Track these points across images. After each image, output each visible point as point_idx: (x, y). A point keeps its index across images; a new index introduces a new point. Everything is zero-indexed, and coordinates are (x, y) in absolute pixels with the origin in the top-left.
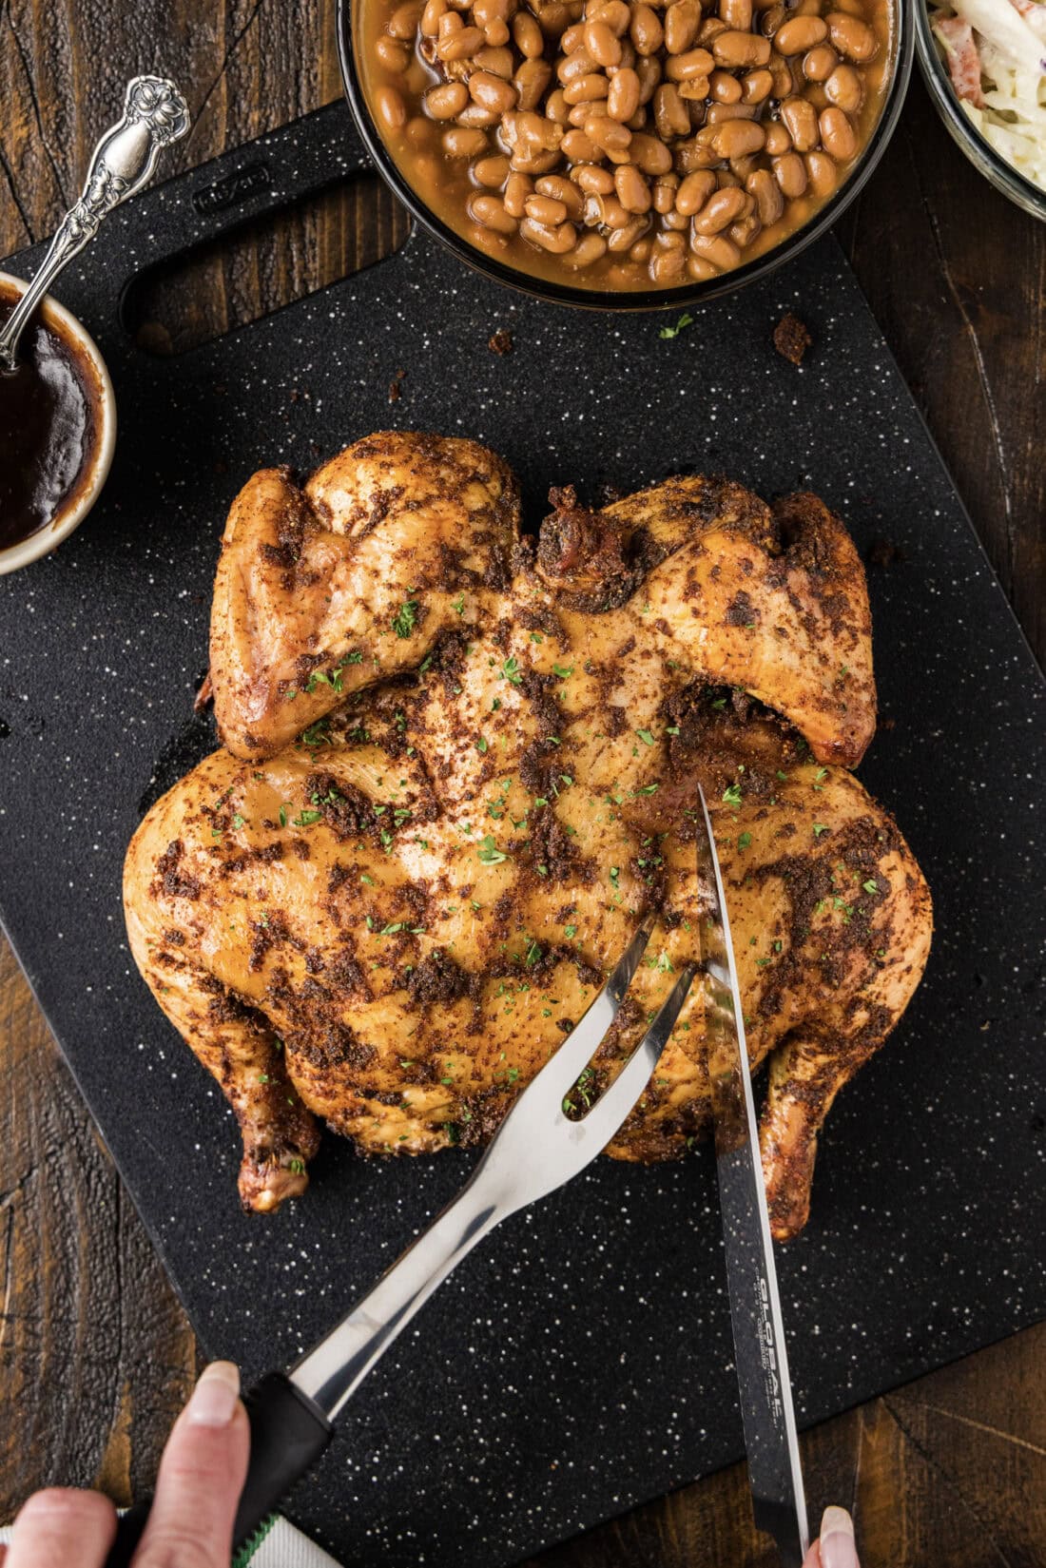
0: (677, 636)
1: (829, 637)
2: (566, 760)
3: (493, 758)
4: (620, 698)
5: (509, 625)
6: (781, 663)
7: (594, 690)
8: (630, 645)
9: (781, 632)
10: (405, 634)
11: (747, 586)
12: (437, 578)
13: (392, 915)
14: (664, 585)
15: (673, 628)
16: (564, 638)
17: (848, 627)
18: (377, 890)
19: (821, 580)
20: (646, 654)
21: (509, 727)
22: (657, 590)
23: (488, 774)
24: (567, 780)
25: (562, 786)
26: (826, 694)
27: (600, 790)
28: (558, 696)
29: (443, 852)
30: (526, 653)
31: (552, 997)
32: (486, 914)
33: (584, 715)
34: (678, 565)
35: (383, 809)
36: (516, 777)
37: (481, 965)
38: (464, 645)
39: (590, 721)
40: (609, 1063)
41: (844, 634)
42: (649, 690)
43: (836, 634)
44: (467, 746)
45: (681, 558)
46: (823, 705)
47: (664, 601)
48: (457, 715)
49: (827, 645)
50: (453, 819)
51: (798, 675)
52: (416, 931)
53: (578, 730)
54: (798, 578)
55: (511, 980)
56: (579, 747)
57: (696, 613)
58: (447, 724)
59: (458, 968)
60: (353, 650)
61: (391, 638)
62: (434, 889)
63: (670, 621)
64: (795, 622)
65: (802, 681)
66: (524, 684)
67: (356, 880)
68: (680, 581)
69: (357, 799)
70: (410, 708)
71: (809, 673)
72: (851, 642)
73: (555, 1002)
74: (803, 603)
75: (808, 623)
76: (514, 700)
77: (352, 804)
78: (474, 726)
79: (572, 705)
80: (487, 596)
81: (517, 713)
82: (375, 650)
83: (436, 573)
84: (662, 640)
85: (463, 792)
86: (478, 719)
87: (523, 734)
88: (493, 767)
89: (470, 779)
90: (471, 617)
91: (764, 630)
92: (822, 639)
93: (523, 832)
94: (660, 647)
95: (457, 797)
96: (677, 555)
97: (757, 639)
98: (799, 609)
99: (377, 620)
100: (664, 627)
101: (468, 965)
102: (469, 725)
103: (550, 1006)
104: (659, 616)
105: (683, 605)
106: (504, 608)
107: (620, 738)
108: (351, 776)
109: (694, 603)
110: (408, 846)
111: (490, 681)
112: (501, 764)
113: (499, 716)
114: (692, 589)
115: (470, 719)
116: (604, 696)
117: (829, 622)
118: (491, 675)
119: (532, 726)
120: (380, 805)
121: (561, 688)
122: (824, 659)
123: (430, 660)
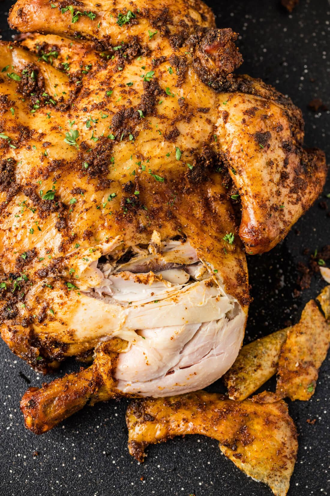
0: (227, 125)
1: (288, 190)
2: (137, 128)
3: (109, 102)
4: (183, 127)
5: (164, 60)
6: (260, 173)
7: (175, 112)
8: (206, 110)
9: (270, 163)
10: (120, 23)
11: (273, 134)
12: (153, 17)
13: (9, 131)
14: (241, 100)
15: (229, 120)
16: (183, 79)
17: (298, 195)
18: (13, 117)
19: (302, 170)
20: (209, 121)
21: (127, 96)
22: (237, 100)
23: (101, 106)
24: (131, 137)
25: (126, 137)
26: (267, 203)
27: (140, 156)
28: (158, 100)
29: (53, 125)
30: (162, 73)
31: (41, 226)
32: (46, 162)
33: (162, 117)
34: (253, 101)
35: (46, 95)
36: (112, 117)
37: (24, 182)
38: (139, 54)
39: (163, 123)
40: (38, 280)
41: (295, 196)
42: (197, 137)
43: (291, 192)
44: (103, 90)
45: (256, 100)
46: (262, 206)
47: (235, 106)
48: (111, 77)
49: (285, 191)
50: (70, 116)
51: (263, 185)
52: (12, 146)
53: (154, 121)
54: (294, 159)
55: (30, 202)
56: (148, 128)
57: (244, 121)
58: (103, 78)
59: (14, 175)
60: (94, 13)
61: (113, 20)
62: (35, 136)
63: (230, 116)
64: (279, 169)
65: (262, 188)
66: (149, 83)
67: (9, 107)
68: (248, 106)
69: (40, 84)
70: (95, 68)
71: (268, 189)
72: (294, 201)
73: (40, 229)
74: (289, 167)
75: (284, 176)
76: (139, 87)
77: (37, 85)
78: (113, 85)
79: (161, 110)
80: (166, 43)
81: (136, 93)
82: (102, 21)
83: (154, 15)
84: (220, 122)
85: (84, 106)
86: (117, 84)
87: (131, 103)
88: (106, 105)
89: (92, 103)
90: (153, 45)
91: (265, 155)
92: (284, 187)
93: (93, 143)
94: (217, 125)
95: (80, 108)
96: (256, 97)
97: (259, 155)
98: (285, 166)
99: (115, 10)
100: (226, 116)
101: (18, 177)
102: (112, 83)
103: (36, 229)
104: (228, 110)
105: (241, 114)
106: (168, 52)
107: (167, 143)
108: (46, 75)
109: (246, 117)
110: (42, 115)
111: (136, 74)
112: (111, 106)
113: (127, 89)
114: (250, 112)
115: (115, 81)
116: (177, 120)
117: (292, 185)
118: (139, 73)
119: (136, 102)
120: (47, 93)
121: (162, 98)
122: (279, 193)
123: (120, 47)
